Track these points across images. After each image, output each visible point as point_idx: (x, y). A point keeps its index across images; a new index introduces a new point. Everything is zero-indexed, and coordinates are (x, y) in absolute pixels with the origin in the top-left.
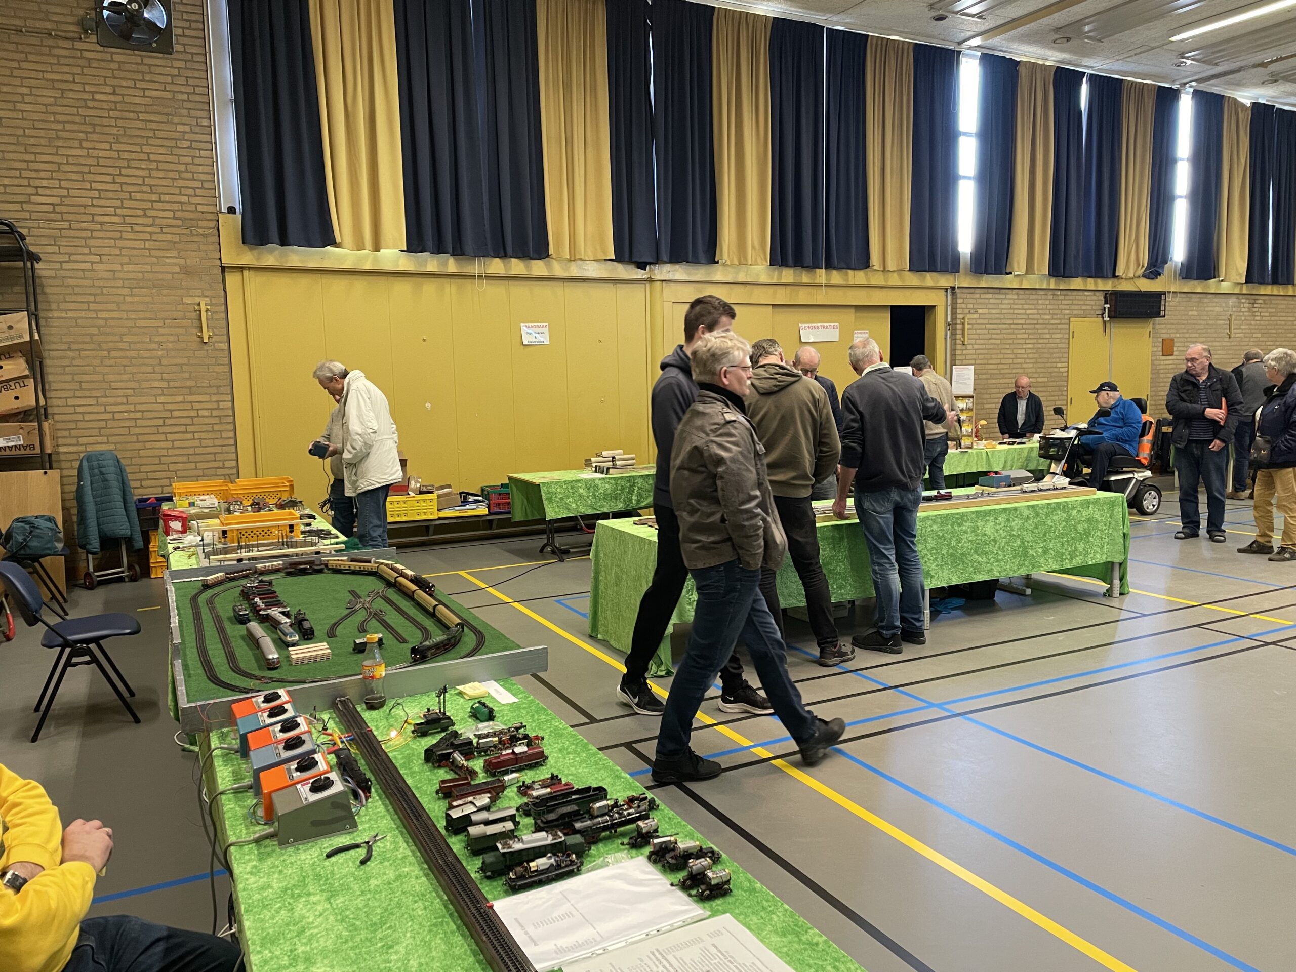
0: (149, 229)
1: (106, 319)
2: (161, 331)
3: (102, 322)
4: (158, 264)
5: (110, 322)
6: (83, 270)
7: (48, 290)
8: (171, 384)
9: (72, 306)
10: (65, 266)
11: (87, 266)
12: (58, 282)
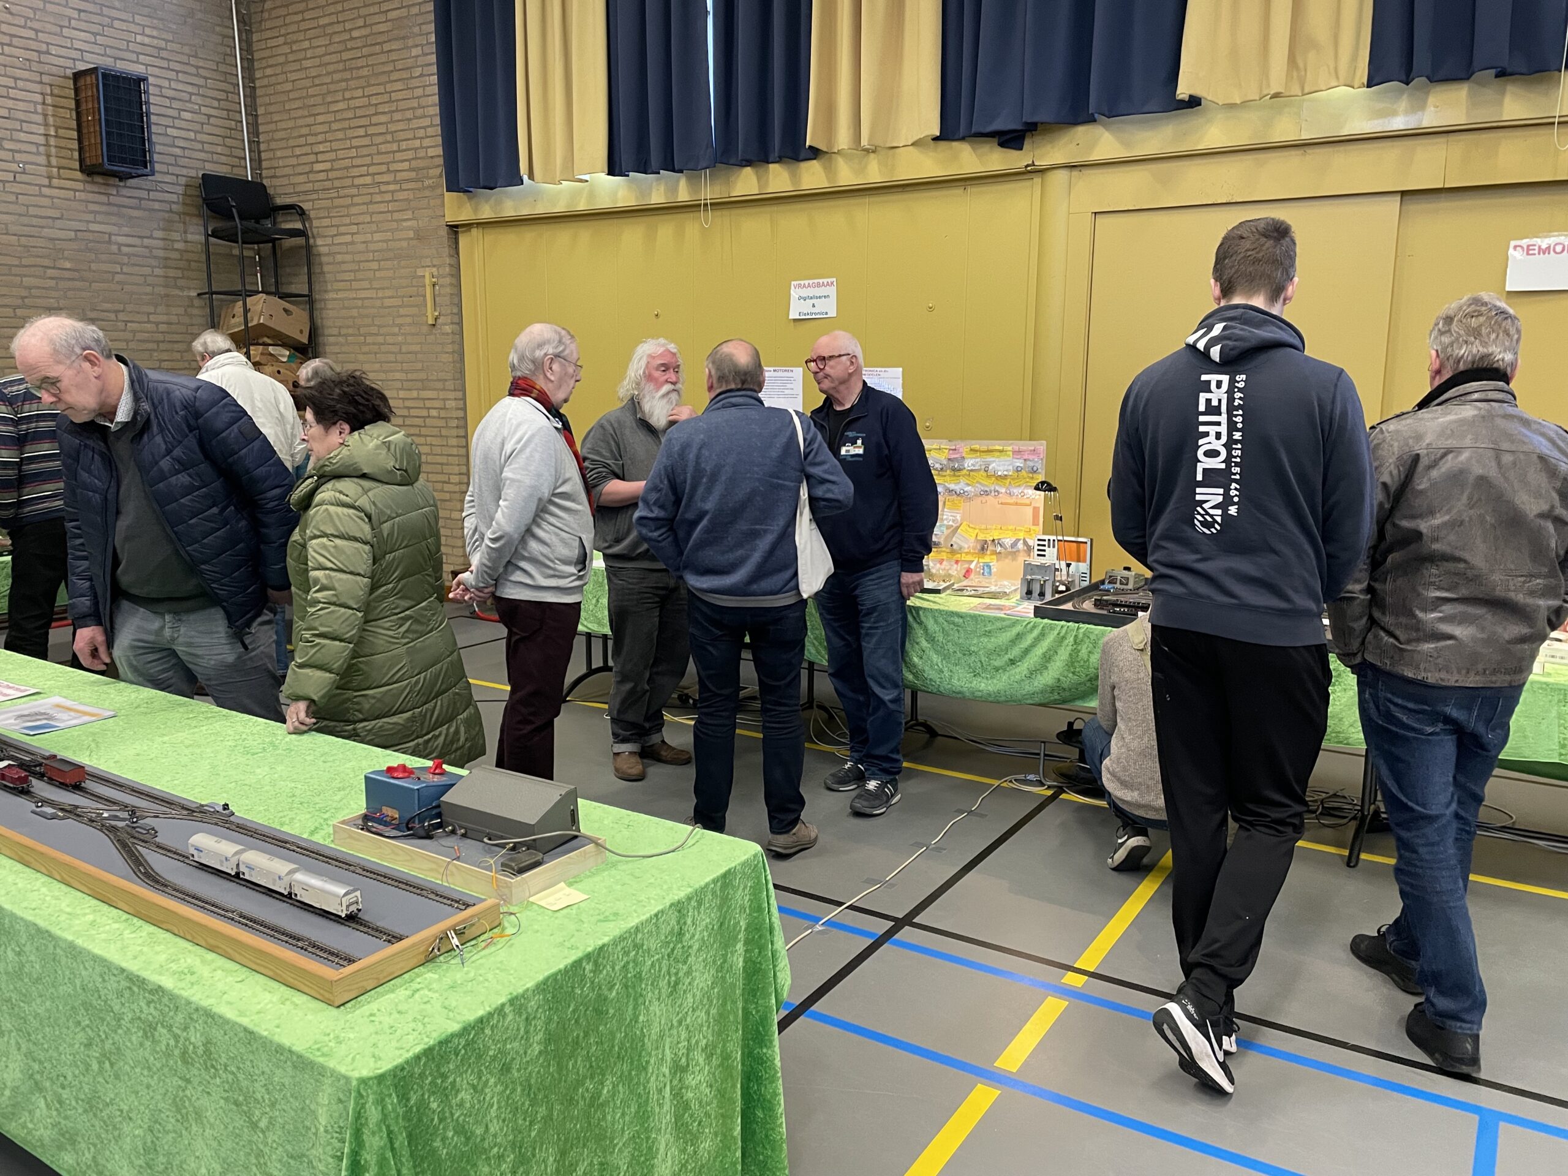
0: (392, 187)
1: (363, 299)
2: (402, 311)
3: (360, 303)
4: (397, 229)
5: (367, 303)
6: (346, 244)
7: (326, 268)
8: (410, 376)
9: (341, 285)
10: (337, 240)
11: (348, 238)
12: (331, 259)
